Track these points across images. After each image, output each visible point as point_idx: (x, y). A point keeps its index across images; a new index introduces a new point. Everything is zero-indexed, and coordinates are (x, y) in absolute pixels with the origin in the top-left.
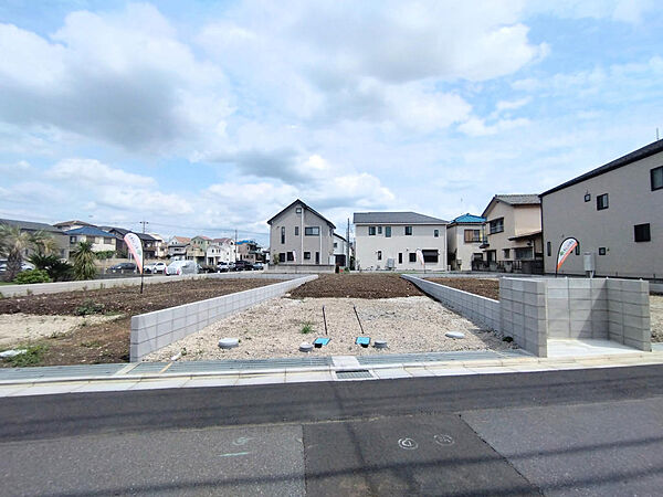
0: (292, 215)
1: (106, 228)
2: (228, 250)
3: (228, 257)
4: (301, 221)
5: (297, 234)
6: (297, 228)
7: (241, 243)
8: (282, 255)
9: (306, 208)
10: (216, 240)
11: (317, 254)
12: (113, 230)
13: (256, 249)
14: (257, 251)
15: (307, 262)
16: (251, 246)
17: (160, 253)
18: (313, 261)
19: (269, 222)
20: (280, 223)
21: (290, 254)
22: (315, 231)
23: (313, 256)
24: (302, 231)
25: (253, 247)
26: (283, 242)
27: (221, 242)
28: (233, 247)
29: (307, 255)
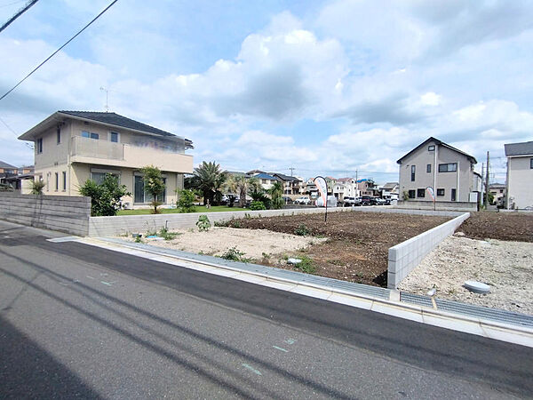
0: (425, 153)
1: (272, 174)
2: (350, 187)
3: (350, 193)
4: (435, 158)
5: (429, 171)
6: (429, 166)
7: (361, 181)
8: (410, 192)
9: (440, 144)
10: (340, 180)
11: (454, 190)
12: (275, 175)
13: (373, 186)
14: (374, 188)
15: (442, 199)
16: (369, 184)
17: (302, 190)
18: (448, 197)
19: (399, 162)
20: (410, 162)
21: (421, 191)
23: (448, 193)
24: (436, 168)
25: (371, 185)
26: (413, 180)
27: (344, 181)
28: (354, 184)
29: (440, 192)
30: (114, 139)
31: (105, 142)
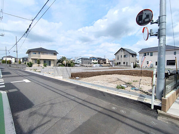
0: (120, 52)
4: (122, 54)
6: (121, 56)
8: (118, 63)
9: (124, 50)
11: (127, 62)
12: (98, 58)
15: (124, 65)
18: (126, 64)
19: (115, 55)
20: (118, 55)
21: (120, 63)
22: (126, 56)
23: (126, 63)
24: (123, 56)
26: (118, 60)
29: (124, 63)
30: (39, 54)
31: (37, 54)
